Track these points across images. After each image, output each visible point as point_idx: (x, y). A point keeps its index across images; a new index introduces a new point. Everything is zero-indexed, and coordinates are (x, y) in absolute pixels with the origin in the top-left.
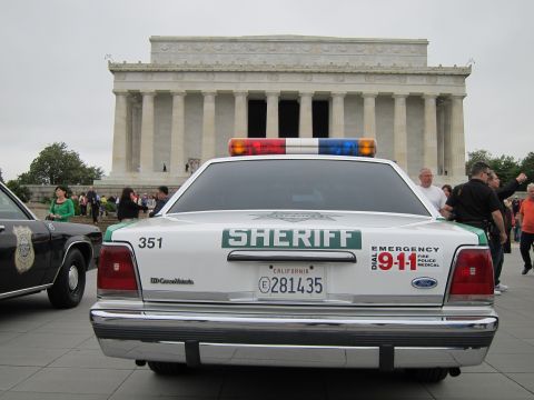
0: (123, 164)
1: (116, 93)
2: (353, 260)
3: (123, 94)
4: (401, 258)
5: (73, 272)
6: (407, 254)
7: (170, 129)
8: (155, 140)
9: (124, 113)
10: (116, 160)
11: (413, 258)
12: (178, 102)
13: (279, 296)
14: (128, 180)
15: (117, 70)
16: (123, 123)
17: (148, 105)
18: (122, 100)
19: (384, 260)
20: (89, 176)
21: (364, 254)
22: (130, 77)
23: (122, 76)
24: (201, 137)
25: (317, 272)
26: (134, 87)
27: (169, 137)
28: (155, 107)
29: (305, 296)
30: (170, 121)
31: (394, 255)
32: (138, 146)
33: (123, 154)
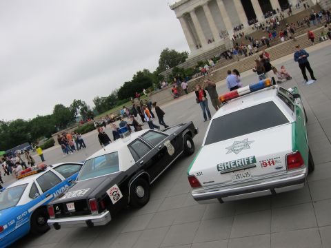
0: (194, 47)
1: (178, 18)
2: (255, 166)
3: (182, 17)
4: (269, 162)
5: (188, 142)
6: (271, 161)
7: (207, 22)
8: (203, 30)
9: (185, 25)
10: (190, 46)
11: (273, 162)
12: (206, 8)
13: (239, 179)
14: (198, 52)
15: (174, 8)
16: (187, 29)
17: (194, 17)
18: (182, 19)
19: (264, 164)
20: (183, 57)
21: (258, 164)
22: (181, 8)
23: (177, 9)
24: (222, 19)
25: (247, 171)
26: (184, 12)
27: (208, 26)
28: (197, 15)
29: (246, 178)
30: (206, 19)
31: (267, 162)
32: (197, 36)
33: (192, 42)
